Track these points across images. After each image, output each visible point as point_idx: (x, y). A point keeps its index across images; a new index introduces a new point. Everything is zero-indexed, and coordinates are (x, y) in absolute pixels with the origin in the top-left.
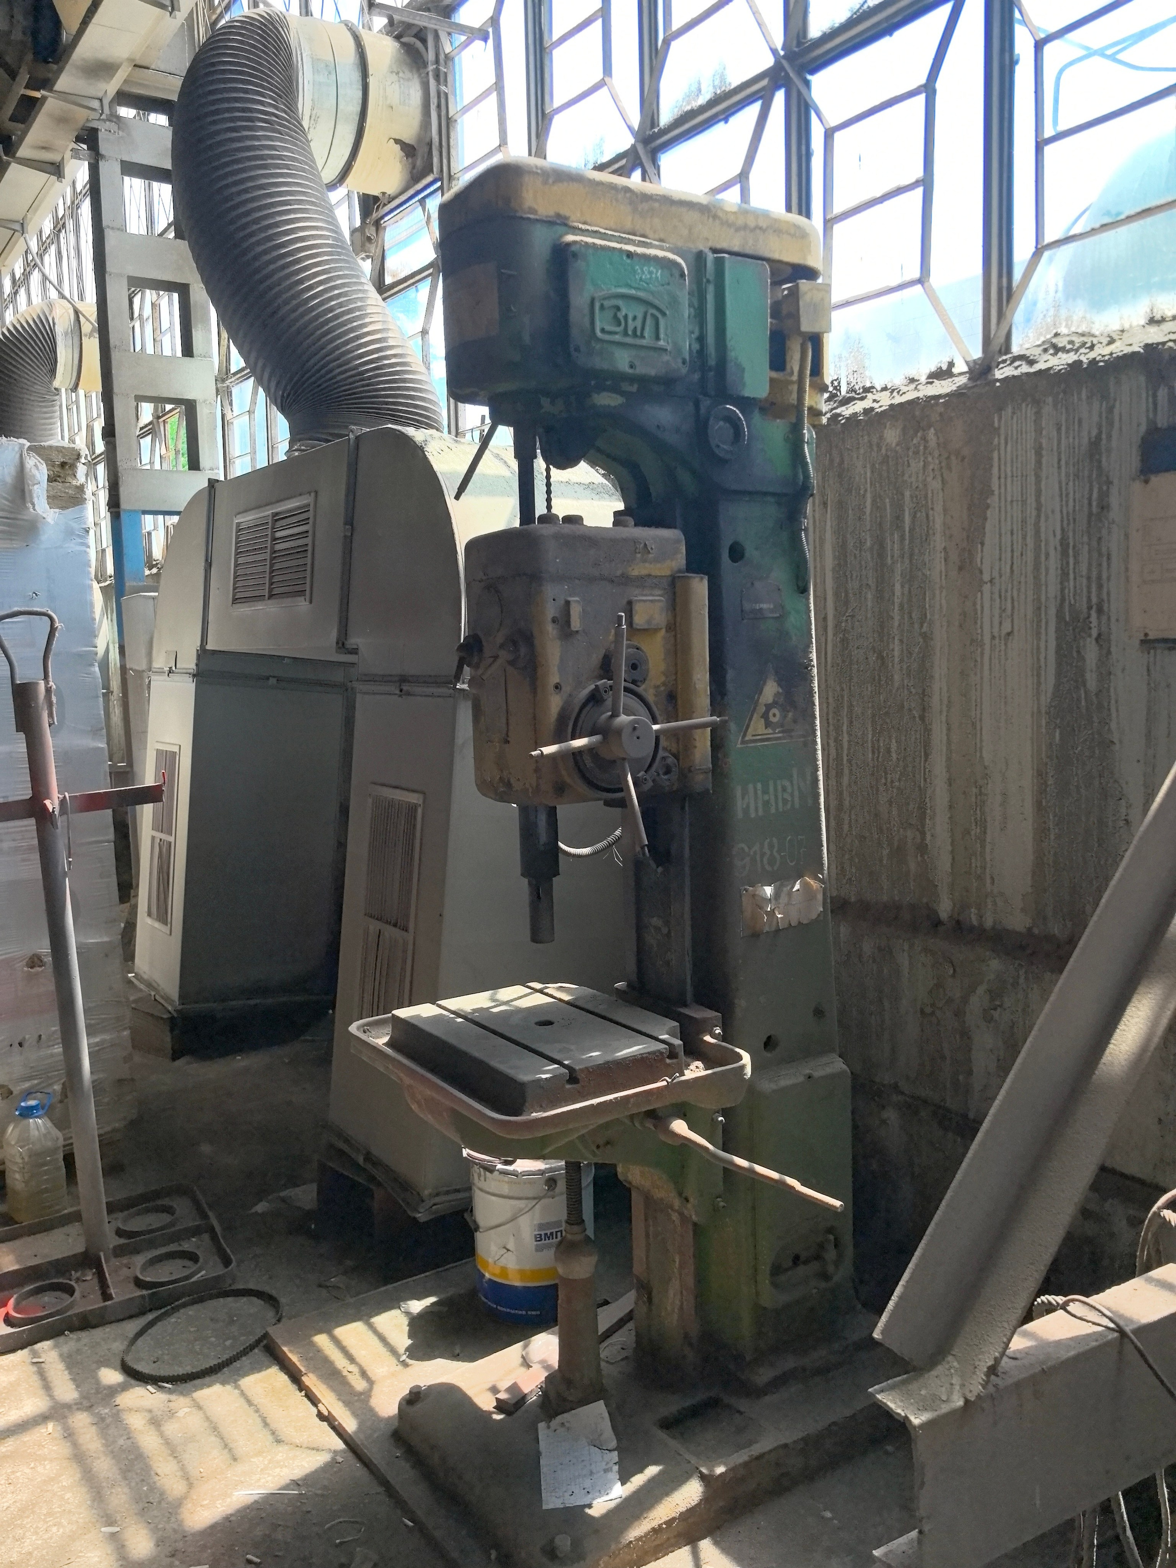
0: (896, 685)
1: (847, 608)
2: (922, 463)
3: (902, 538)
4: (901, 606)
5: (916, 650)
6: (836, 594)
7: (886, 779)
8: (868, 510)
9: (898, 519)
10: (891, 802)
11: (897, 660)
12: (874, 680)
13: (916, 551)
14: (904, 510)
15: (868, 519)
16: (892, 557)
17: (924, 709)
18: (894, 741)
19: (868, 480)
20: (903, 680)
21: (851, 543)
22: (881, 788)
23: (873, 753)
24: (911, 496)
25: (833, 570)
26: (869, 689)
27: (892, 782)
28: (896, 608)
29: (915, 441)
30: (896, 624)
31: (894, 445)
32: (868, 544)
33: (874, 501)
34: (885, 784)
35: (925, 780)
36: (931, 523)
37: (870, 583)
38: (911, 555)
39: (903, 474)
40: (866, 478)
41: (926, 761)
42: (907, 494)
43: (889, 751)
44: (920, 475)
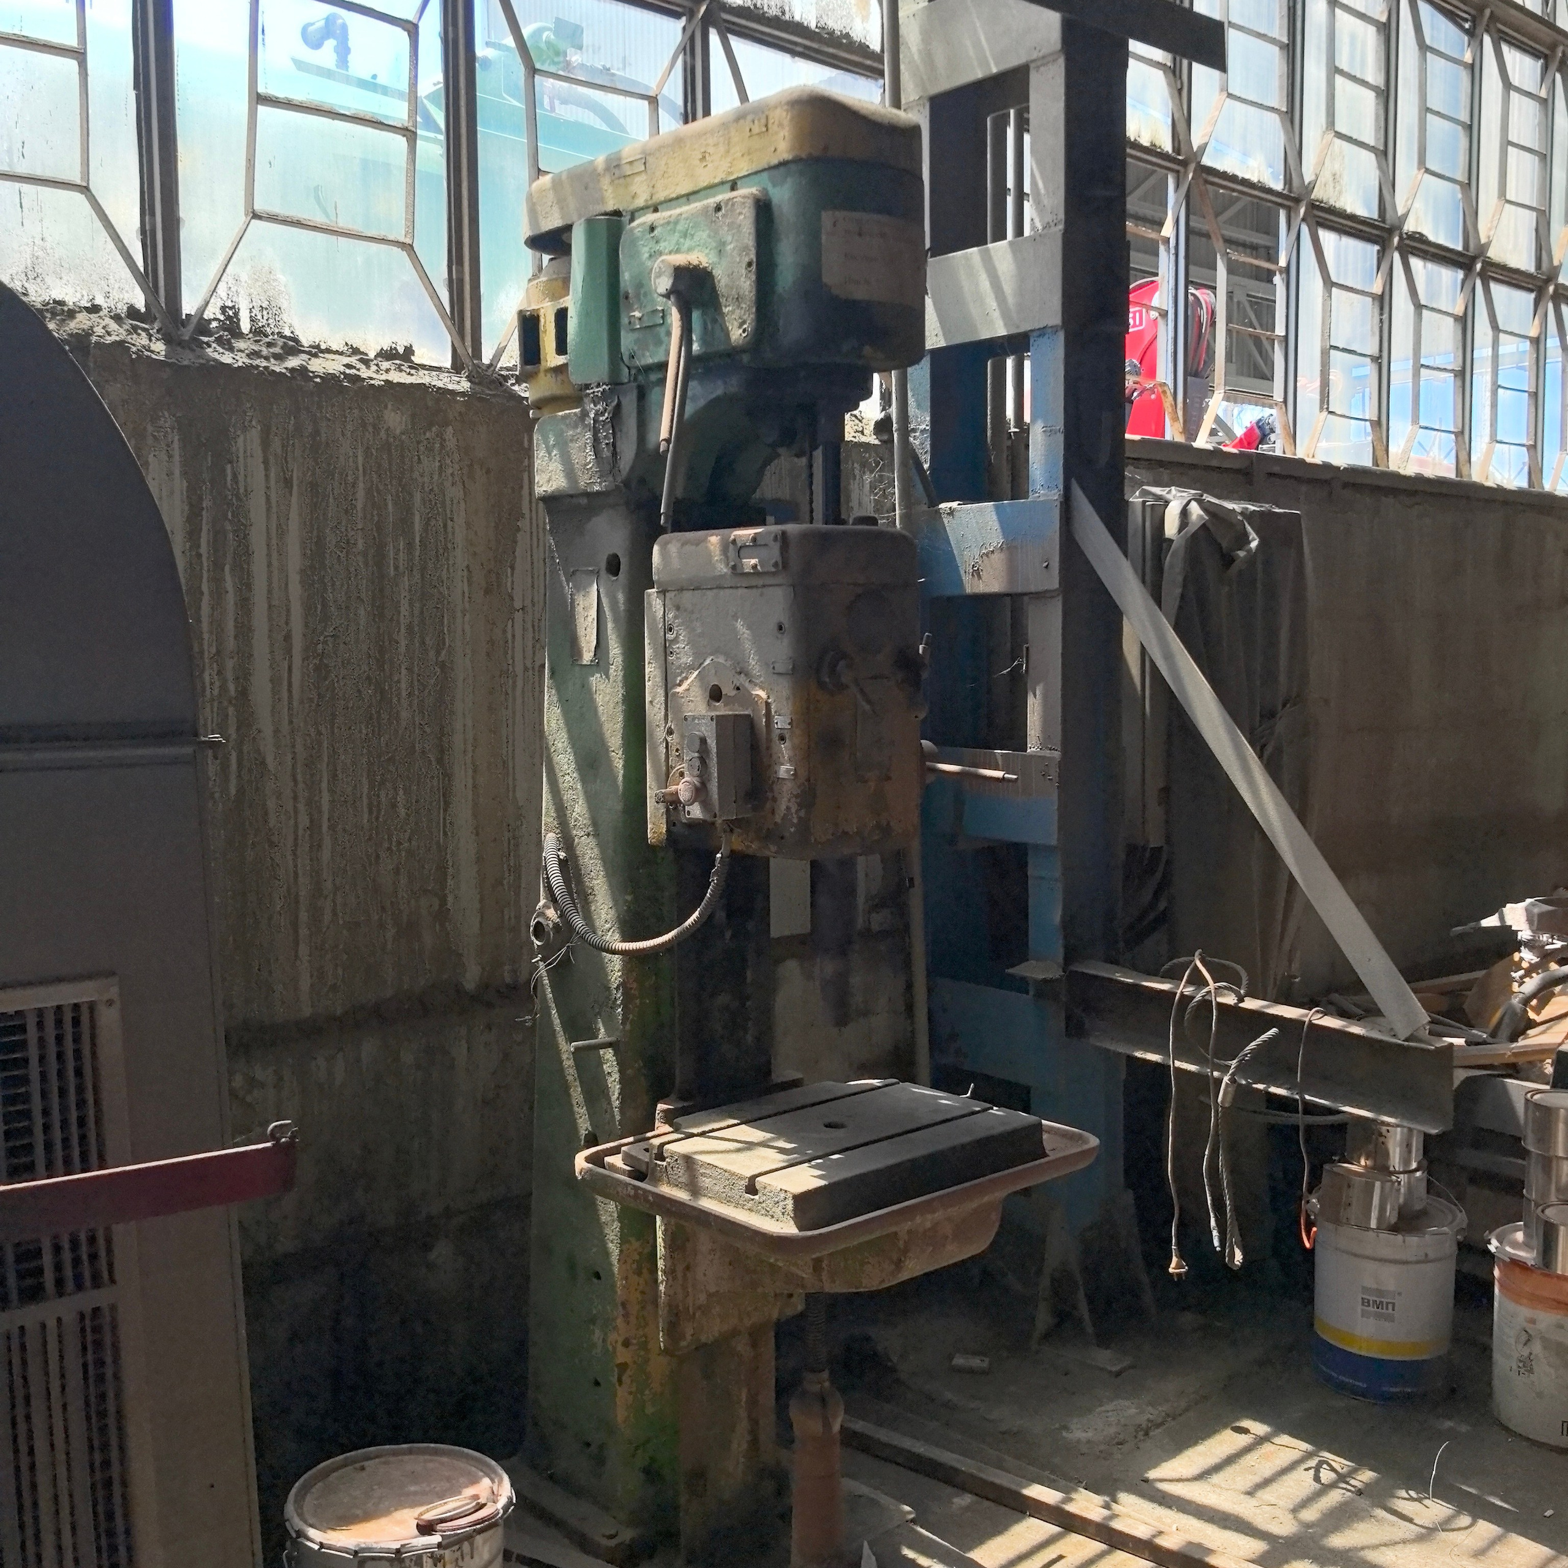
0: (404, 724)
1: (325, 627)
2: (437, 464)
3: (410, 545)
4: (410, 628)
5: (432, 681)
6: (308, 609)
7: (390, 840)
8: (360, 505)
9: (404, 523)
10: (398, 869)
11: (404, 694)
12: (371, 718)
13: (430, 565)
14: (413, 514)
15: (360, 515)
16: (396, 568)
17: (442, 751)
18: (401, 792)
19: (361, 468)
20: (413, 717)
21: (331, 539)
22: (382, 854)
23: (370, 812)
24: (423, 499)
25: (302, 572)
26: (364, 731)
27: (399, 843)
28: (403, 630)
29: (428, 435)
30: (402, 649)
31: (398, 432)
32: (360, 545)
33: (369, 492)
34: (389, 849)
35: (445, 834)
36: (450, 536)
37: (363, 595)
38: (423, 569)
39: (412, 470)
40: (356, 463)
41: (445, 810)
42: (418, 497)
43: (394, 806)
44: (436, 477)
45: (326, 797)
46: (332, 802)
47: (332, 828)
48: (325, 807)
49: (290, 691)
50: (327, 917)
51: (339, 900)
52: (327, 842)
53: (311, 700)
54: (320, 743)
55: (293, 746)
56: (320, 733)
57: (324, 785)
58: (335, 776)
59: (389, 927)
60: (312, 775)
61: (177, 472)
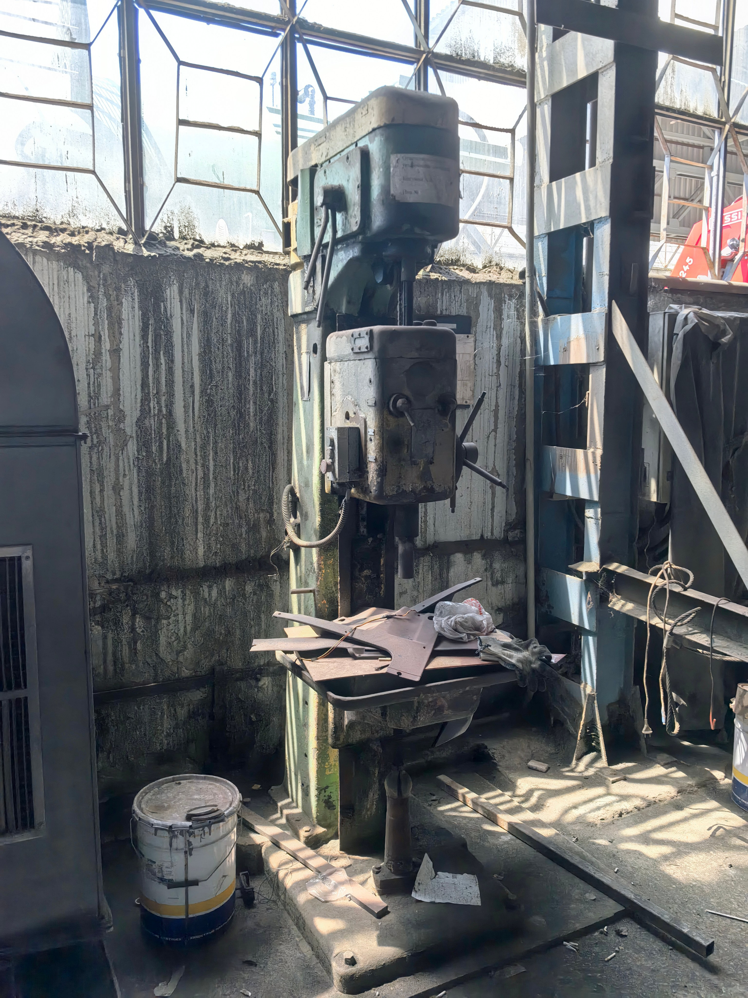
0: (251, 429)
1: (212, 381)
2: (270, 300)
3: (255, 342)
4: (255, 383)
5: (266, 409)
6: (203, 372)
7: (244, 485)
8: (229, 321)
9: (252, 330)
10: (248, 499)
11: (252, 414)
12: (235, 426)
13: (266, 351)
14: (257, 326)
15: (229, 326)
16: (248, 352)
17: (271, 443)
18: (250, 462)
19: (229, 303)
20: (256, 425)
21: (214, 339)
22: (240, 491)
23: (234, 471)
24: (262, 318)
25: (200, 355)
26: (231, 432)
27: (249, 486)
28: (251, 383)
29: (265, 286)
30: (251, 392)
31: (249, 285)
32: (229, 342)
33: (234, 315)
34: (244, 489)
35: (273, 483)
36: (276, 336)
37: (231, 366)
38: (262, 353)
39: (256, 304)
40: (227, 301)
41: (273, 472)
42: (259, 316)
43: (246, 468)
44: (269, 307)
45: (212, 463)
46: (215, 465)
47: (215, 478)
48: (212, 468)
49: (193, 412)
50: (212, 521)
51: (218, 513)
52: (212, 485)
53: (204, 417)
54: (208, 437)
55: (195, 439)
56: (208, 432)
57: (211, 457)
58: (216, 453)
59: (244, 526)
60: (205, 453)
61: (136, 306)
